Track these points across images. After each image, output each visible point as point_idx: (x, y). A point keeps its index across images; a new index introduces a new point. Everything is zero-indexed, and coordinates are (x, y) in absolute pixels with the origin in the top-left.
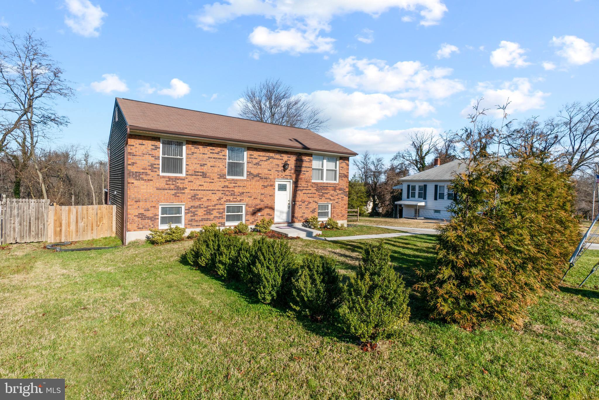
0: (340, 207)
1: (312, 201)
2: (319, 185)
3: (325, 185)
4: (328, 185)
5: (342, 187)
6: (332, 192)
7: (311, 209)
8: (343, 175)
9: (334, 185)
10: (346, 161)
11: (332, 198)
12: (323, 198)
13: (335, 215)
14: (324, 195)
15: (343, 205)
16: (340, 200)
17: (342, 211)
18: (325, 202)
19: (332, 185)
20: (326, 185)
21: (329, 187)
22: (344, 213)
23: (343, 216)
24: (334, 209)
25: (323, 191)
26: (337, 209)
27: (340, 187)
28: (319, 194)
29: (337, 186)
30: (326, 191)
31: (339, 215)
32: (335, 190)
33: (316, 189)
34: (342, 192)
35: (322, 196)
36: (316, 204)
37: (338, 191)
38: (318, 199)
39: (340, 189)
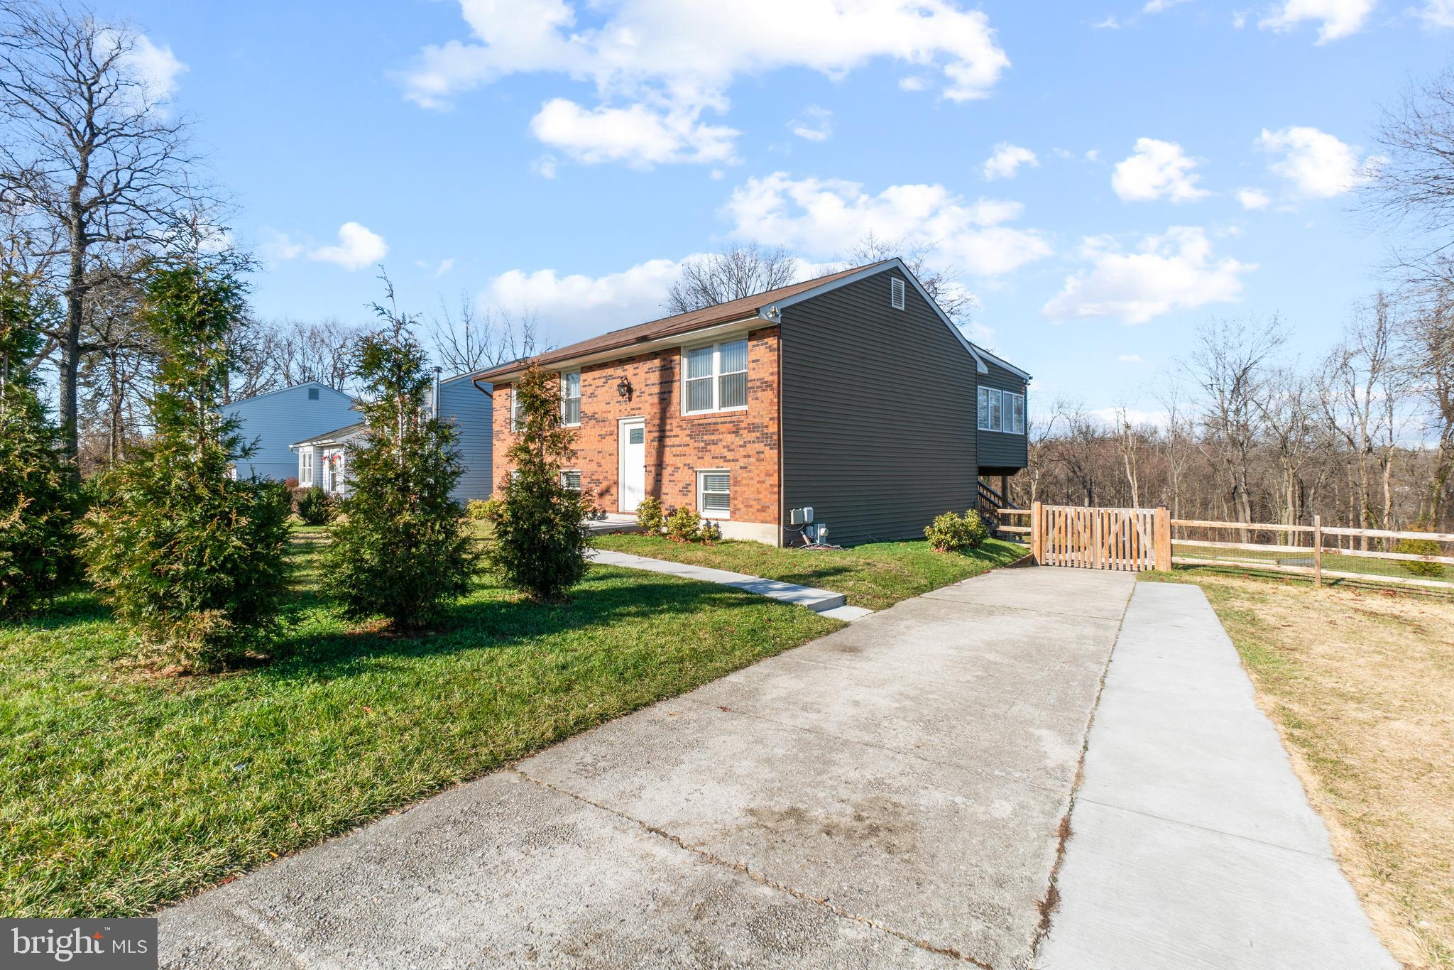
0: (754, 482)
1: (680, 465)
2: (696, 422)
3: (710, 421)
4: (719, 420)
5: (756, 421)
6: (729, 438)
7: (681, 485)
8: (758, 384)
9: (735, 419)
10: (766, 340)
11: (730, 456)
12: (708, 456)
13: (740, 506)
14: (709, 448)
15: (762, 477)
16: (752, 460)
17: (759, 493)
18: (711, 465)
19: (728, 419)
20: (714, 420)
21: (719, 426)
22: (765, 501)
23: (764, 509)
24: (737, 488)
25: (705, 438)
26: (745, 489)
27: (750, 420)
28: (697, 445)
29: (743, 418)
30: (713, 437)
31: (751, 506)
32: (736, 432)
33: (688, 432)
34: (758, 434)
35: (704, 450)
36: (690, 471)
37: (744, 432)
38: (696, 458)
39: (752, 428)
